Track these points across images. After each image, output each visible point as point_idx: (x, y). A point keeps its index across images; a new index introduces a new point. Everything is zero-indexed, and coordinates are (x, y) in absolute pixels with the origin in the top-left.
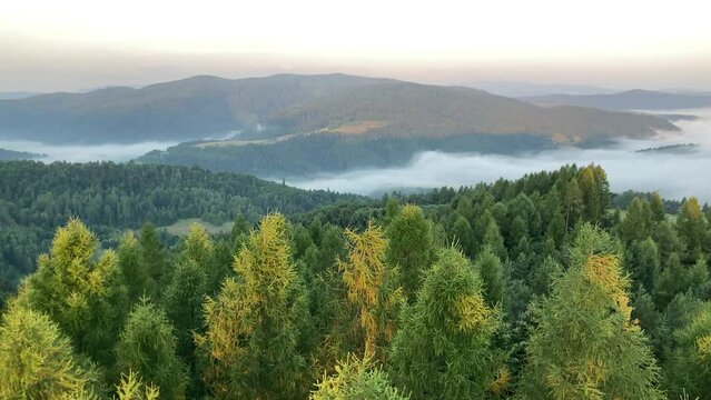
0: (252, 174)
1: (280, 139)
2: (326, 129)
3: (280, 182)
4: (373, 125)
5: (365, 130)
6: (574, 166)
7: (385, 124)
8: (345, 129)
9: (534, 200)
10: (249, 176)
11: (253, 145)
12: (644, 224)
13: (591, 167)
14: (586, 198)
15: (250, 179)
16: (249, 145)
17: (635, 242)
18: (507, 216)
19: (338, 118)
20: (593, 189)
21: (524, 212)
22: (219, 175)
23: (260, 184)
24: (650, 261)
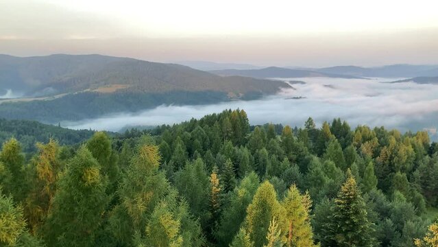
0: (36, 120)
1: (57, 97)
2: (88, 90)
3: (56, 125)
4: (120, 87)
5: (115, 90)
6: (230, 110)
7: (128, 86)
8: (101, 90)
9: (205, 130)
10: (34, 122)
11: (38, 100)
12: (262, 140)
13: (238, 111)
14: (234, 128)
15: (35, 124)
16: (35, 101)
17: (257, 151)
18: (191, 139)
19: (96, 83)
20: (238, 123)
21: (200, 137)
22: (13, 121)
23: (42, 127)
24: (264, 160)
